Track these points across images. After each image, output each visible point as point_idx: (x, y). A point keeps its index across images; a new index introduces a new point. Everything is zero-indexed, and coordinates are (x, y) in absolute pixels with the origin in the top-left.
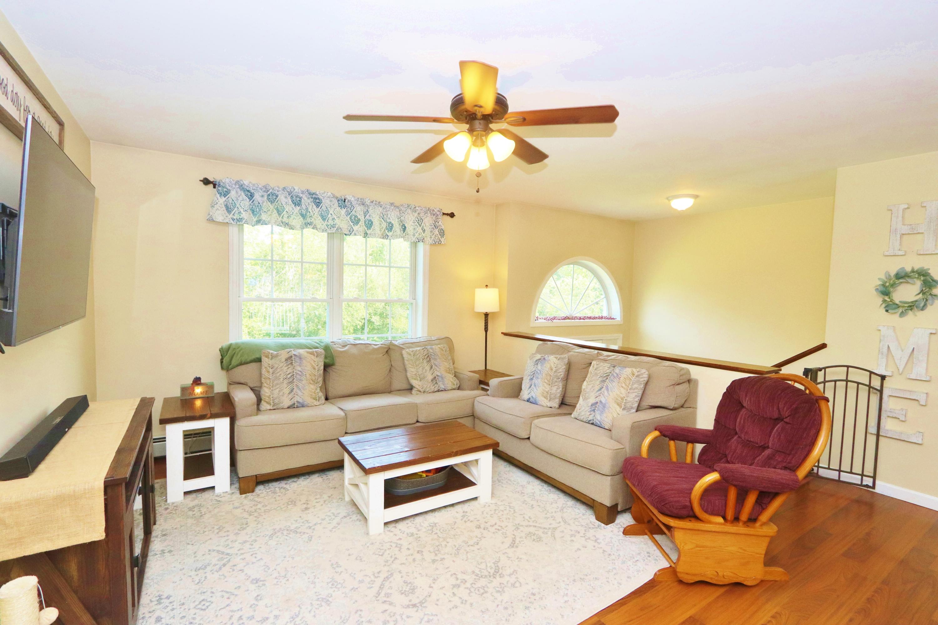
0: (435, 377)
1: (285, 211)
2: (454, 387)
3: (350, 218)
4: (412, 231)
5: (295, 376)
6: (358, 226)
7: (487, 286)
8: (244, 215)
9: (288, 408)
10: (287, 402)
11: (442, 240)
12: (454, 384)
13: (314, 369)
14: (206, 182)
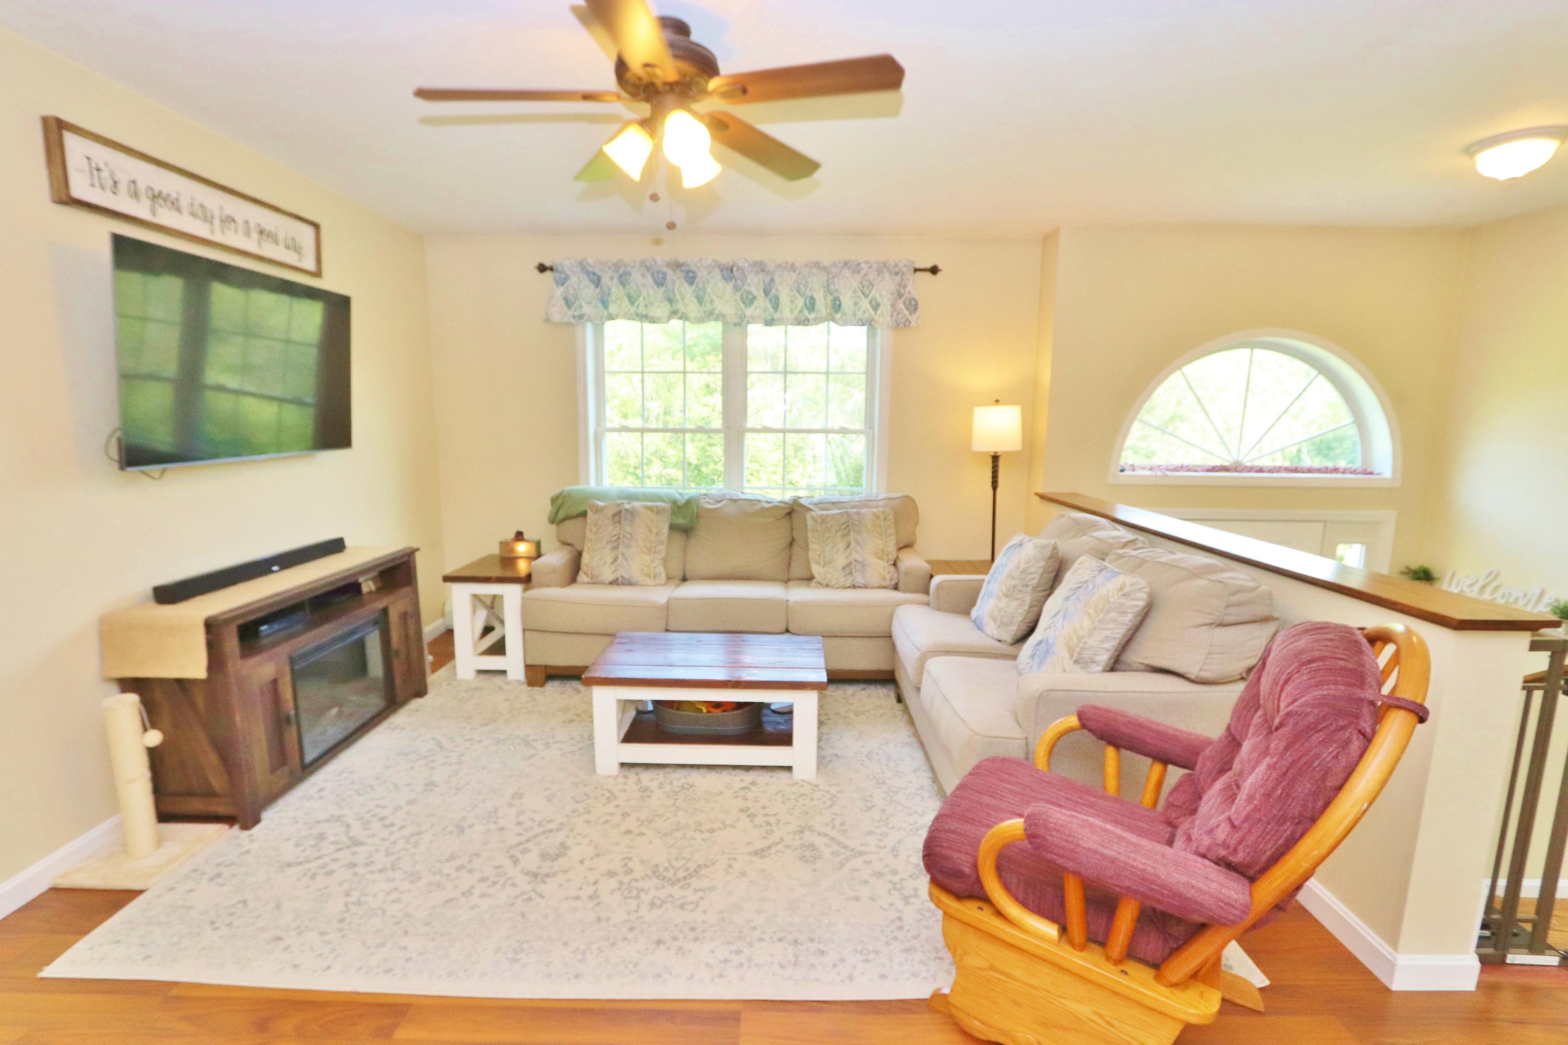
0: (851, 563)
1: (642, 296)
2: (883, 583)
3: (742, 297)
4: (852, 307)
5: (621, 539)
6: (753, 308)
7: (997, 401)
8: (587, 310)
9: (611, 583)
10: (608, 576)
11: (913, 318)
12: (884, 579)
13: (650, 531)
14: (542, 268)
